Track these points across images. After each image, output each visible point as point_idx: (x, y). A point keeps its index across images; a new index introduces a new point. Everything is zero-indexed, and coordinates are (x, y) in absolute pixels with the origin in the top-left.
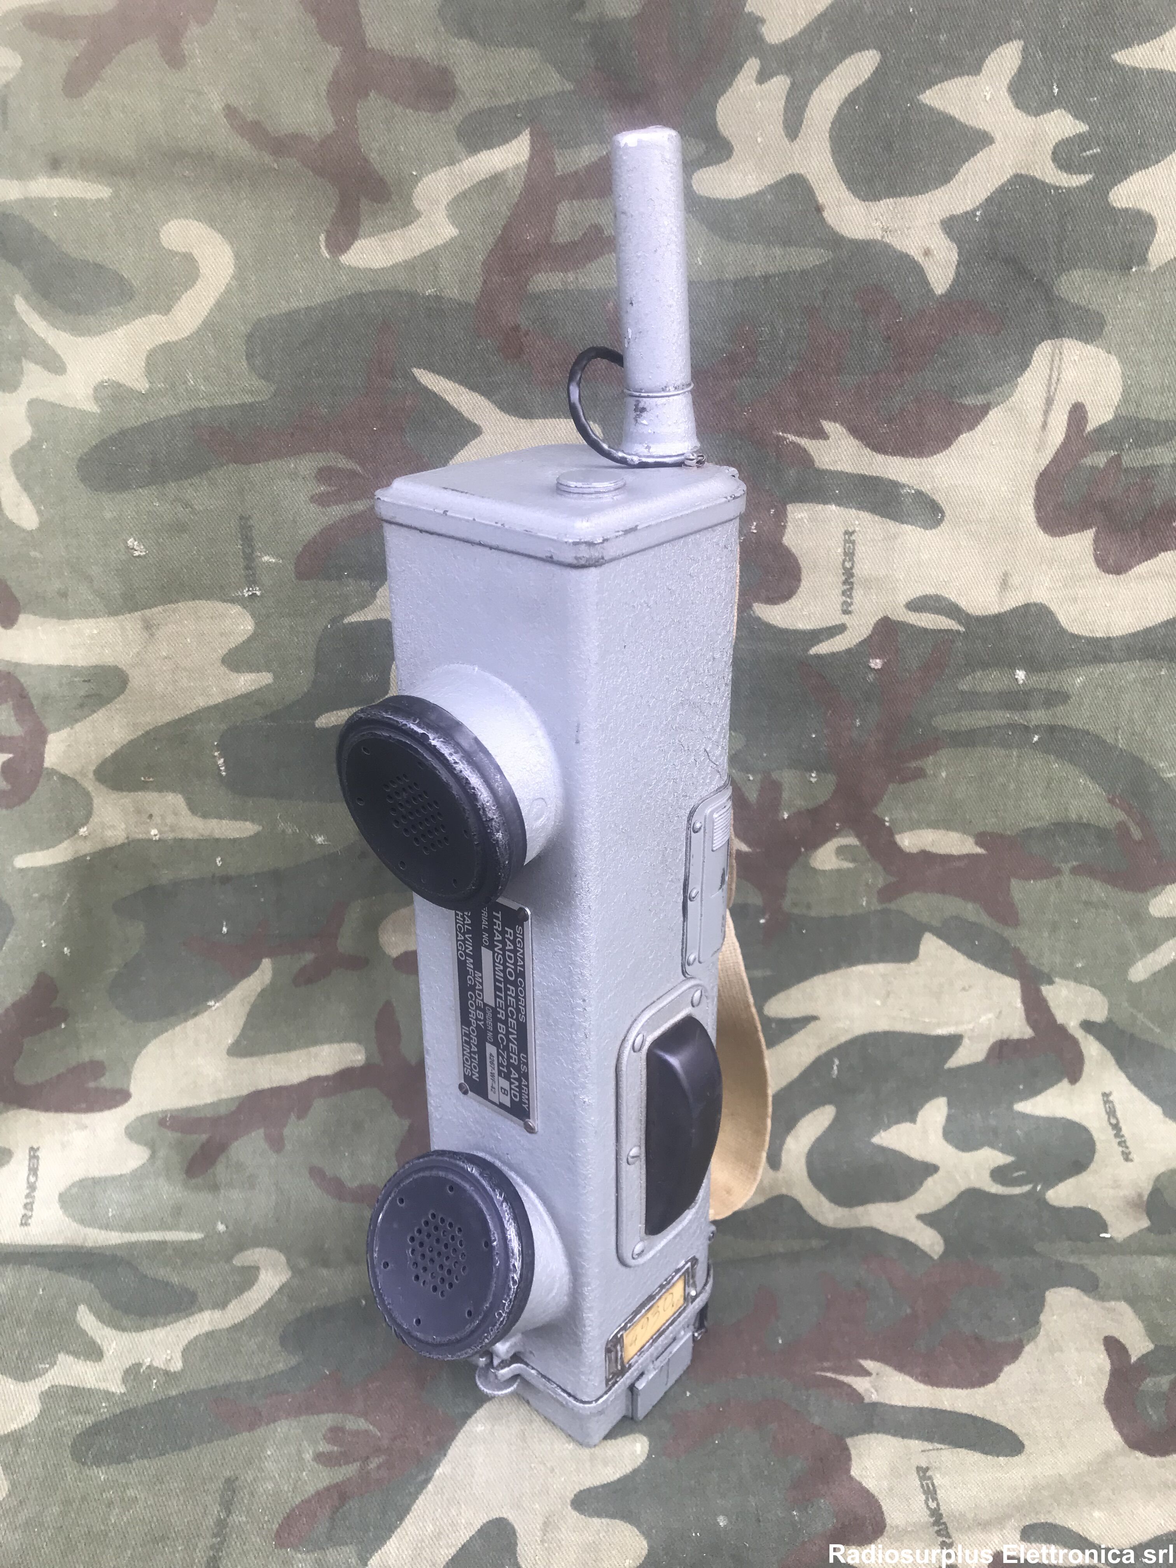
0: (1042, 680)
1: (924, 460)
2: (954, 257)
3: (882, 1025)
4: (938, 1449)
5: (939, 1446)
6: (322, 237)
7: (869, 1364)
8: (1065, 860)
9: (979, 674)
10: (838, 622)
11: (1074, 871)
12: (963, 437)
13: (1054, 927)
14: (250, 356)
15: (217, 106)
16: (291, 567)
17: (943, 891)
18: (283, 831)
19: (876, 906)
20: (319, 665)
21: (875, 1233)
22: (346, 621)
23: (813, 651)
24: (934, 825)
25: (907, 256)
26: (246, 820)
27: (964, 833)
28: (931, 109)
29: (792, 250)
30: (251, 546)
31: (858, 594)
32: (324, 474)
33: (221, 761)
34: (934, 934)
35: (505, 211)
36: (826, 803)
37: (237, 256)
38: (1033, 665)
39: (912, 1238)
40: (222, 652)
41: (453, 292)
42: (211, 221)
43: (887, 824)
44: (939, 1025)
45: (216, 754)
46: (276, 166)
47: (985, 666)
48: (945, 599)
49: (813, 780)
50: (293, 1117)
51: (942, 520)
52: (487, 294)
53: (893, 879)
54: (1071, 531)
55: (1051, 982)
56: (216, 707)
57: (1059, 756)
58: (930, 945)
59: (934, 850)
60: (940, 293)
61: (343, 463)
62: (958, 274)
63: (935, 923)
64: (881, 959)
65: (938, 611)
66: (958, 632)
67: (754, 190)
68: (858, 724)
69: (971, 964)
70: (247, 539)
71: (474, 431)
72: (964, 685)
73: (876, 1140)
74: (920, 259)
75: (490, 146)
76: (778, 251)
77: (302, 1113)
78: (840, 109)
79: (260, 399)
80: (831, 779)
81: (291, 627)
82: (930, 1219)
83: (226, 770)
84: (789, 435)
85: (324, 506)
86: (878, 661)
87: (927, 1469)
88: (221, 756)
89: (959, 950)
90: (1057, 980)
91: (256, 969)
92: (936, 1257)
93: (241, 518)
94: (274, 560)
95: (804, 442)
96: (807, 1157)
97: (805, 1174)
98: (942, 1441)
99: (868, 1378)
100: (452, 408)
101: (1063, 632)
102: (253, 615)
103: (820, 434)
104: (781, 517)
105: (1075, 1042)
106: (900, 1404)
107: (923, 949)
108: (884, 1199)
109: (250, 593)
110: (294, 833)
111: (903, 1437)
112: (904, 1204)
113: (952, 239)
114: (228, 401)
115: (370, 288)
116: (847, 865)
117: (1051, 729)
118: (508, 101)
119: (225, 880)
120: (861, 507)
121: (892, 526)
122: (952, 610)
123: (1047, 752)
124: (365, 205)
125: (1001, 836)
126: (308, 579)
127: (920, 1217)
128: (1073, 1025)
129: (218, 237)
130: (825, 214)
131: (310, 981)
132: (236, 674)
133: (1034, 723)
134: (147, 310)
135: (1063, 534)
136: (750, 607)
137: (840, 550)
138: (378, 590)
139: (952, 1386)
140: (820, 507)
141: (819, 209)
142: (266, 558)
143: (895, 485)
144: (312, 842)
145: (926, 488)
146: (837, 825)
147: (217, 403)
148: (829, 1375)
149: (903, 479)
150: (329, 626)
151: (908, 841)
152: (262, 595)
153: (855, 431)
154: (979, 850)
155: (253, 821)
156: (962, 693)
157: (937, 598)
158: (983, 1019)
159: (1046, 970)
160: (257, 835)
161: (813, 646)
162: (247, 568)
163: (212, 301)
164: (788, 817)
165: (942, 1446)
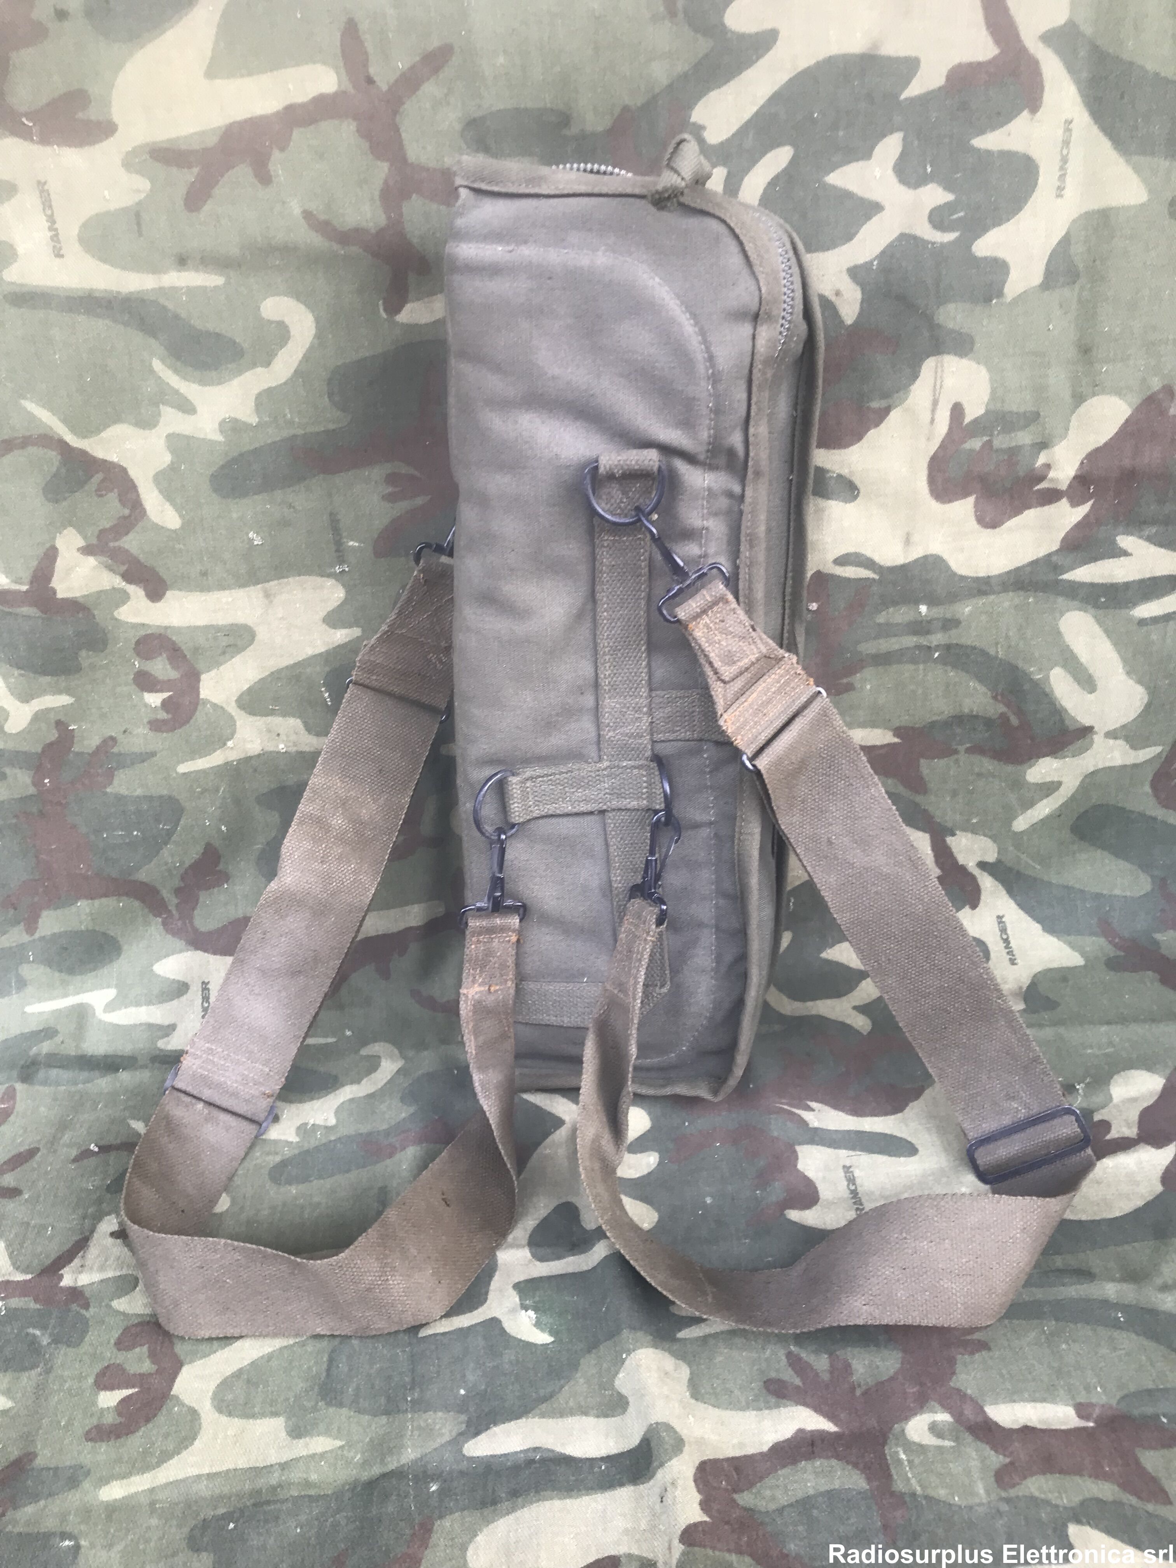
0: (939, 612)
8: (961, 743)
9: (891, 610)
11: (968, 751)
13: (954, 794)
15: (297, 211)
38: (932, 602)
47: (895, 603)
54: (957, 500)
55: (953, 834)
57: (954, 667)
66: (874, 579)
72: (881, 619)
73: (824, 955)
90: (958, 832)
101: (955, 574)
105: (973, 878)
117: (948, 647)
123: (945, 664)
125: (912, 728)
128: (971, 866)
129: (302, 307)
133: (935, 643)
134: (254, 365)
135: (950, 501)
159: (949, 824)
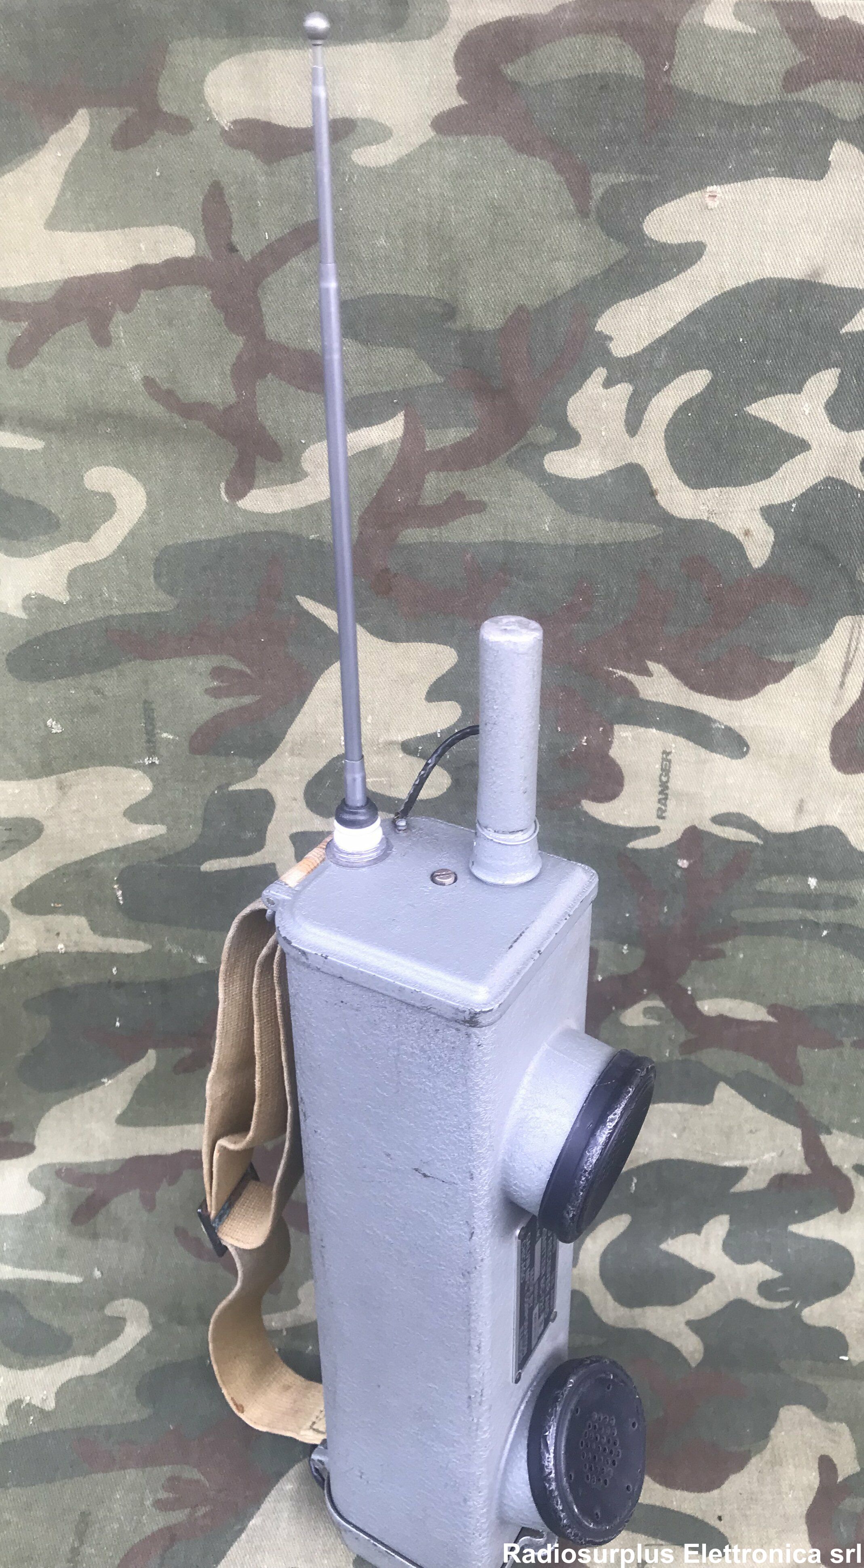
1: (734, 703)
2: (771, 538)
3: (677, 1154)
4: (659, 1545)
5: (660, 1542)
6: (223, 485)
10: (653, 825)
12: (770, 688)
14: (157, 576)
16: (186, 744)
17: (737, 1049)
18: (170, 950)
19: (678, 1056)
20: (206, 821)
21: (647, 1335)
22: (231, 789)
23: (631, 845)
24: (732, 996)
25: (729, 534)
26: (139, 939)
27: (758, 1004)
28: (756, 418)
29: (627, 525)
30: (152, 724)
31: (671, 804)
32: (217, 672)
33: (119, 893)
34: (727, 1083)
35: (380, 477)
36: (635, 972)
37: (149, 495)
39: (677, 1344)
40: (124, 806)
42: (128, 468)
43: (690, 993)
44: (726, 1158)
45: (116, 886)
46: (185, 426)
48: (746, 817)
49: (625, 952)
50: (165, 1183)
51: (747, 752)
53: (692, 1036)
56: (117, 850)
58: (724, 1093)
59: (730, 1015)
60: (756, 566)
61: (235, 665)
62: (772, 553)
63: (729, 1075)
64: (680, 1099)
65: (740, 826)
67: (597, 474)
68: (666, 910)
69: (759, 1112)
70: (150, 719)
74: (741, 538)
75: (370, 424)
76: (615, 525)
77: (173, 1180)
78: (676, 414)
79: (164, 609)
80: (640, 953)
81: (184, 790)
82: (697, 1326)
83: (124, 899)
84: (618, 671)
85: (216, 698)
86: (685, 861)
88: (119, 888)
89: (748, 1099)
91: (142, 1057)
92: (693, 1365)
93: (145, 702)
94: (171, 737)
95: (631, 677)
96: (601, 1257)
97: (598, 1272)
98: (664, 1538)
100: (329, 629)
102: (152, 780)
103: (645, 672)
104: (608, 734)
107: (717, 1095)
108: (661, 1302)
109: (150, 762)
110: (179, 953)
112: (677, 1309)
113: (770, 524)
114: (137, 610)
115: (262, 528)
116: (653, 1022)
118: (386, 389)
119: (119, 985)
120: (678, 733)
121: (703, 753)
122: (753, 827)
124: (260, 462)
126: (200, 754)
130: (658, 498)
131: (186, 1070)
132: (134, 825)
136: (579, 802)
137: (658, 766)
138: (259, 766)
139: (682, 1489)
140: (642, 730)
141: (653, 493)
142: (165, 735)
143: (708, 719)
144: (194, 962)
145: (735, 725)
146: (645, 990)
147: (129, 611)
149: (714, 715)
150: (216, 792)
151: (707, 1007)
152: (160, 764)
153: (676, 671)
154: (770, 1019)
155: (145, 940)
156: (760, 893)
157: (739, 816)
158: (767, 1157)
160: (148, 952)
161: (631, 841)
162: (149, 741)
164: (602, 980)
165: (663, 1543)
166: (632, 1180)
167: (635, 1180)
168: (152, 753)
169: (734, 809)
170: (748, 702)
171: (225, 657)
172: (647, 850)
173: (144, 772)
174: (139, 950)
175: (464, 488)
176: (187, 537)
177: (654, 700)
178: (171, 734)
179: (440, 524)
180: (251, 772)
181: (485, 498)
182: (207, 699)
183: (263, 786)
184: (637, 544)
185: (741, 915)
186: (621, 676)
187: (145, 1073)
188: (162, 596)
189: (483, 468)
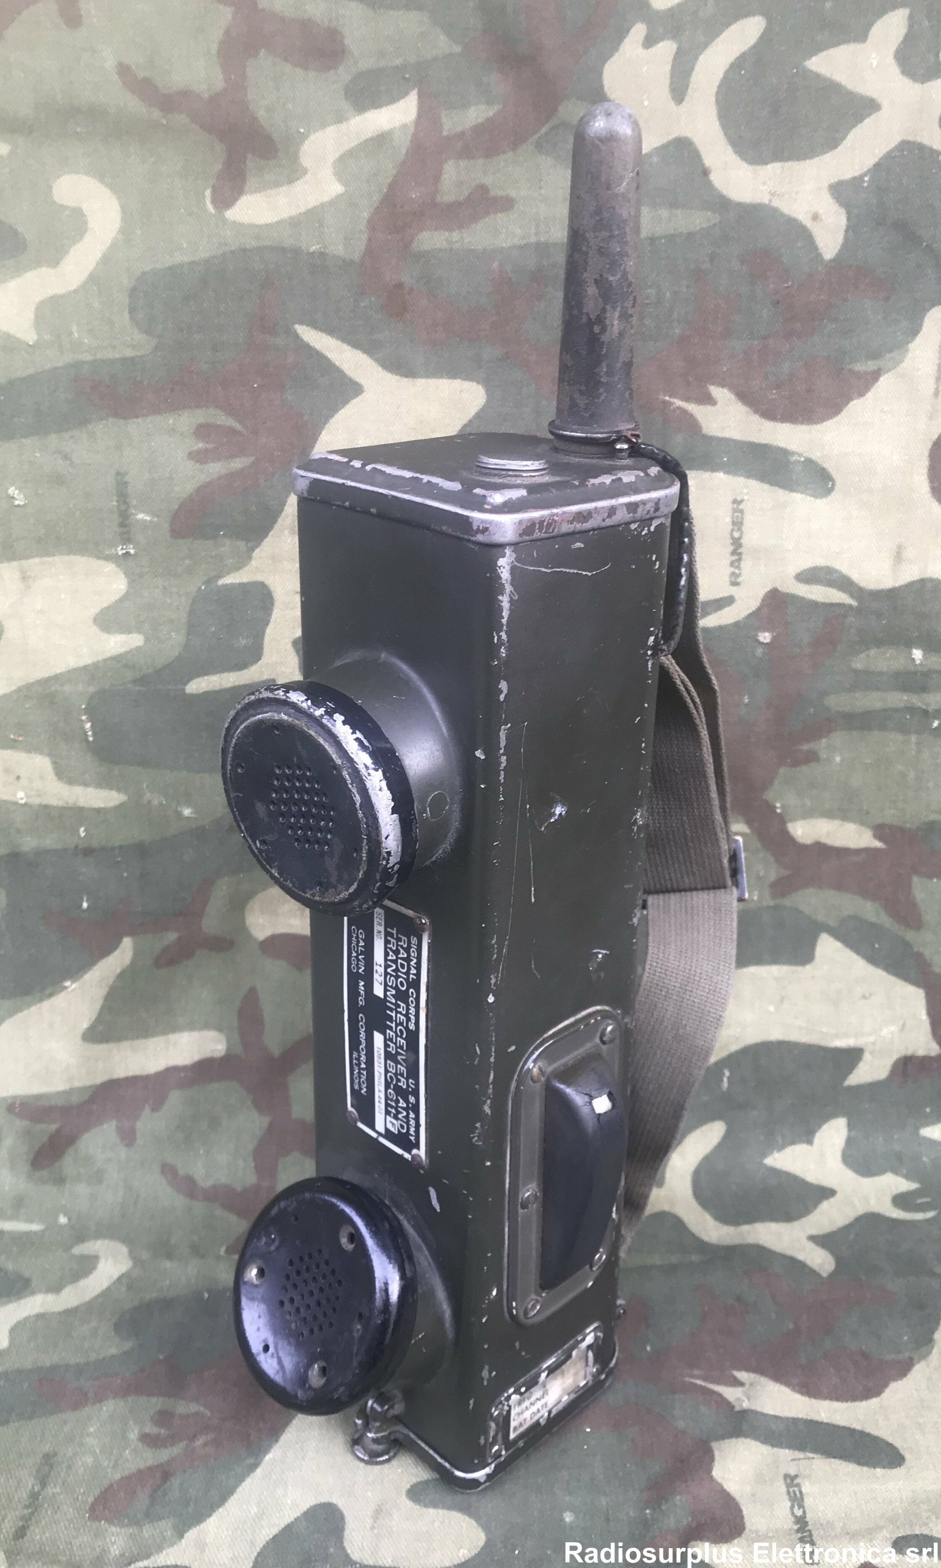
1: (814, 427)
2: (845, 218)
3: (776, 1034)
4: (809, 1458)
5: (811, 1455)
6: (208, 193)
7: (742, 1375)
10: (725, 595)
12: (855, 405)
14: (132, 310)
16: (166, 526)
17: (840, 888)
18: (149, 802)
19: (769, 902)
20: (192, 628)
21: (761, 1250)
22: (221, 582)
23: (700, 624)
24: (829, 815)
25: (795, 220)
26: (111, 789)
27: (862, 824)
28: (817, 76)
29: (679, 212)
30: (125, 503)
31: (746, 565)
32: (203, 431)
33: (88, 726)
34: (831, 935)
35: (391, 169)
37: (124, 210)
39: (801, 1257)
40: (94, 611)
41: (338, 249)
42: (100, 175)
43: (779, 811)
44: (837, 1036)
45: (84, 717)
46: (164, 122)
48: (836, 571)
50: (147, 1110)
51: (832, 489)
52: (370, 252)
53: (785, 872)
56: (84, 668)
58: (827, 946)
59: (830, 842)
60: (828, 257)
62: (846, 238)
63: (832, 923)
64: (775, 960)
65: (830, 583)
68: (747, 701)
69: (871, 968)
70: (123, 496)
71: (356, 389)
74: (808, 223)
75: (378, 105)
76: (664, 213)
77: (157, 1106)
78: (728, 73)
79: (140, 353)
81: (165, 588)
82: (822, 1241)
83: (93, 735)
84: (676, 401)
85: (201, 464)
86: (767, 634)
87: (796, 1476)
88: (88, 720)
89: (858, 953)
91: (116, 948)
92: (824, 1275)
93: (118, 474)
94: (149, 518)
95: (692, 408)
96: (694, 1175)
97: (690, 1191)
98: (815, 1450)
99: (740, 1389)
100: (334, 365)
102: (126, 575)
103: (708, 400)
106: (772, 1413)
107: (819, 950)
108: (774, 1218)
109: (124, 552)
110: (161, 804)
111: (773, 1446)
112: (796, 1224)
113: (841, 205)
114: (110, 354)
115: (254, 243)
118: (397, 62)
119: (88, 851)
120: (749, 475)
121: (781, 494)
122: (844, 583)
124: (251, 161)
126: (183, 537)
127: (812, 1238)
130: (713, 177)
131: (171, 962)
132: (106, 636)
137: (728, 520)
138: (254, 551)
139: (831, 1399)
141: (705, 171)
142: (140, 516)
143: (785, 453)
144: (179, 815)
145: (816, 456)
147: (99, 356)
148: (699, 1382)
149: (792, 447)
150: (203, 588)
151: (802, 831)
152: (136, 554)
153: (744, 397)
154: (878, 844)
155: (119, 790)
156: (856, 671)
157: (829, 570)
158: (886, 1032)
160: (122, 805)
161: (701, 618)
162: (122, 525)
163: (98, 255)
165: (816, 1456)
166: (723, 1074)
167: (727, 1073)
168: (126, 539)
169: (821, 562)
170: (830, 424)
171: (212, 411)
172: (721, 628)
173: (118, 566)
174: (111, 804)
175: (488, 180)
176: (166, 261)
177: (720, 435)
178: (147, 514)
179: (461, 227)
180: (244, 559)
181: (513, 193)
182: (190, 465)
183: (259, 578)
184: (690, 235)
185: (837, 702)
186: (679, 408)
187: (119, 970)
188: (138, 336)
189: (510, 155)
